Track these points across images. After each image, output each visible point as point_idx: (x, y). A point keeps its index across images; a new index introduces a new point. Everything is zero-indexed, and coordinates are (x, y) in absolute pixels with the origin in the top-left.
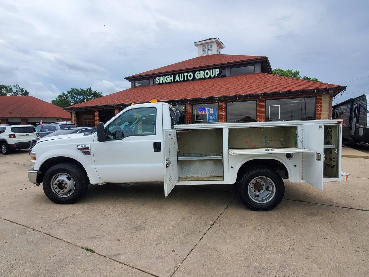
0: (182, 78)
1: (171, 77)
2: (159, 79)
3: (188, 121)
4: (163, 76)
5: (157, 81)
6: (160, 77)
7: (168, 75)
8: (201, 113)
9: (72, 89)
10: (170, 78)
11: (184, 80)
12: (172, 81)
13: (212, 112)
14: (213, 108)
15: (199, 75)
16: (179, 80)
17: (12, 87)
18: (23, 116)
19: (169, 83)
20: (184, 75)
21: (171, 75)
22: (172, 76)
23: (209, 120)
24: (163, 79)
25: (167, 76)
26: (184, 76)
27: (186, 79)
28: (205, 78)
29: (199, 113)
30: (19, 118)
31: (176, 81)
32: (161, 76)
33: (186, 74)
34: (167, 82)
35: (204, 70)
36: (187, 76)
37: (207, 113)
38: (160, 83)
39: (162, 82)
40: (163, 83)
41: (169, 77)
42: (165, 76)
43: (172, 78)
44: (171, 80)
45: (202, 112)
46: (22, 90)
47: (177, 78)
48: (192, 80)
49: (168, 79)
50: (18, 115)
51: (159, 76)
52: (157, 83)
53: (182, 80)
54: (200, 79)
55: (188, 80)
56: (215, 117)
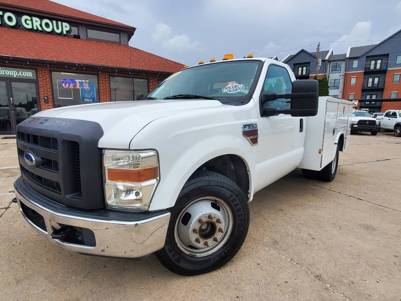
3: (45, 98)
8: (67, 86)
13: (86, 87)
14: (88, 81)
15: (29, 22)
23: (83, 98)
29: (64, 86)
37: (78, 87)
45: (69, 86)
56: (92, 95)
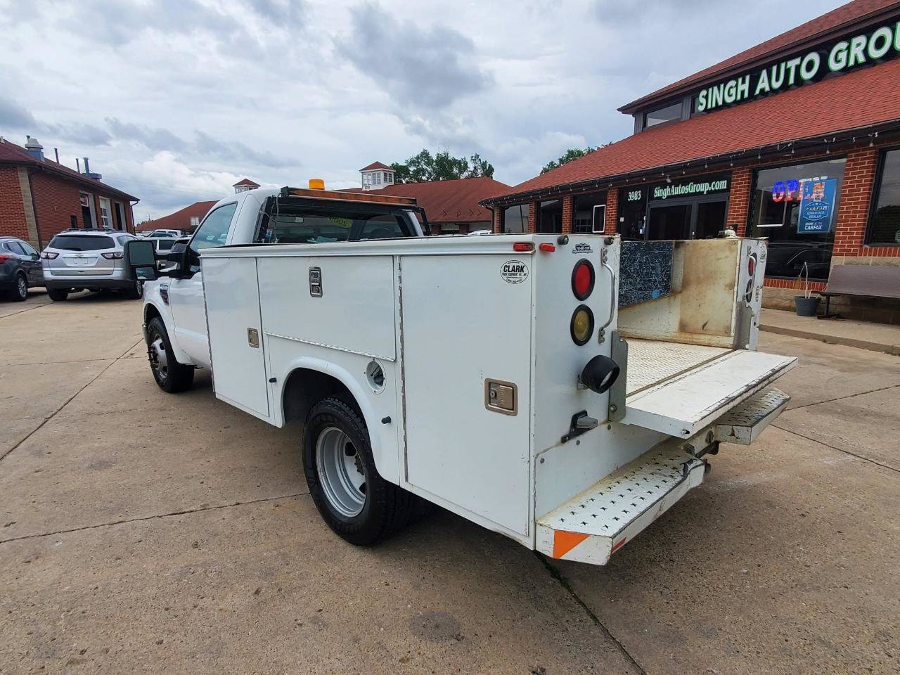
0: (777, 80)
1: (743, 82)
2: (706, 97)
4: (718, 84)
5: (702, 104)
6: (710, 90)
7: (735, 78)
8: (780, 198)
9: (569, 151)
10: (741, 87)
11: (785, 87)
12: (746, 95)
13: (819, 193)
14: (826, 178)
15: (843, 56)
16: (767, 89)
17: (468, 160)
18: (461, 219)
19: (736, 102)
20: (788, 66)
21: (743, 75)
22: (748, 78)
23: (806, 220)
24: (717, 96)
25: (732, 83)
26: (787, 71)
27: (791, 81)
28: (870, 62)
29: (775, 198)
30: (455, 223)
31: (757, 92)
32: (712, 85)
33: (792, 64)
34: (729, 100)
35: (868, 32)
36: (798, 68)
37: (800, 196)
38: (709, 107)
39: (714, 105)
40: (718, 108)
41: (737, 86)
42: (726, 82)
43: (746, 87)
44: (743, 92)
46: (484, 165)
47: (763, 84)
48: (816, 79)
49: (733, 91)
50: (455, 219)
51: (707, 87)
52: (701, 108)
53: (776, 85)
54: (846, 70)
55: (799, 81)
56: (827, 211)
